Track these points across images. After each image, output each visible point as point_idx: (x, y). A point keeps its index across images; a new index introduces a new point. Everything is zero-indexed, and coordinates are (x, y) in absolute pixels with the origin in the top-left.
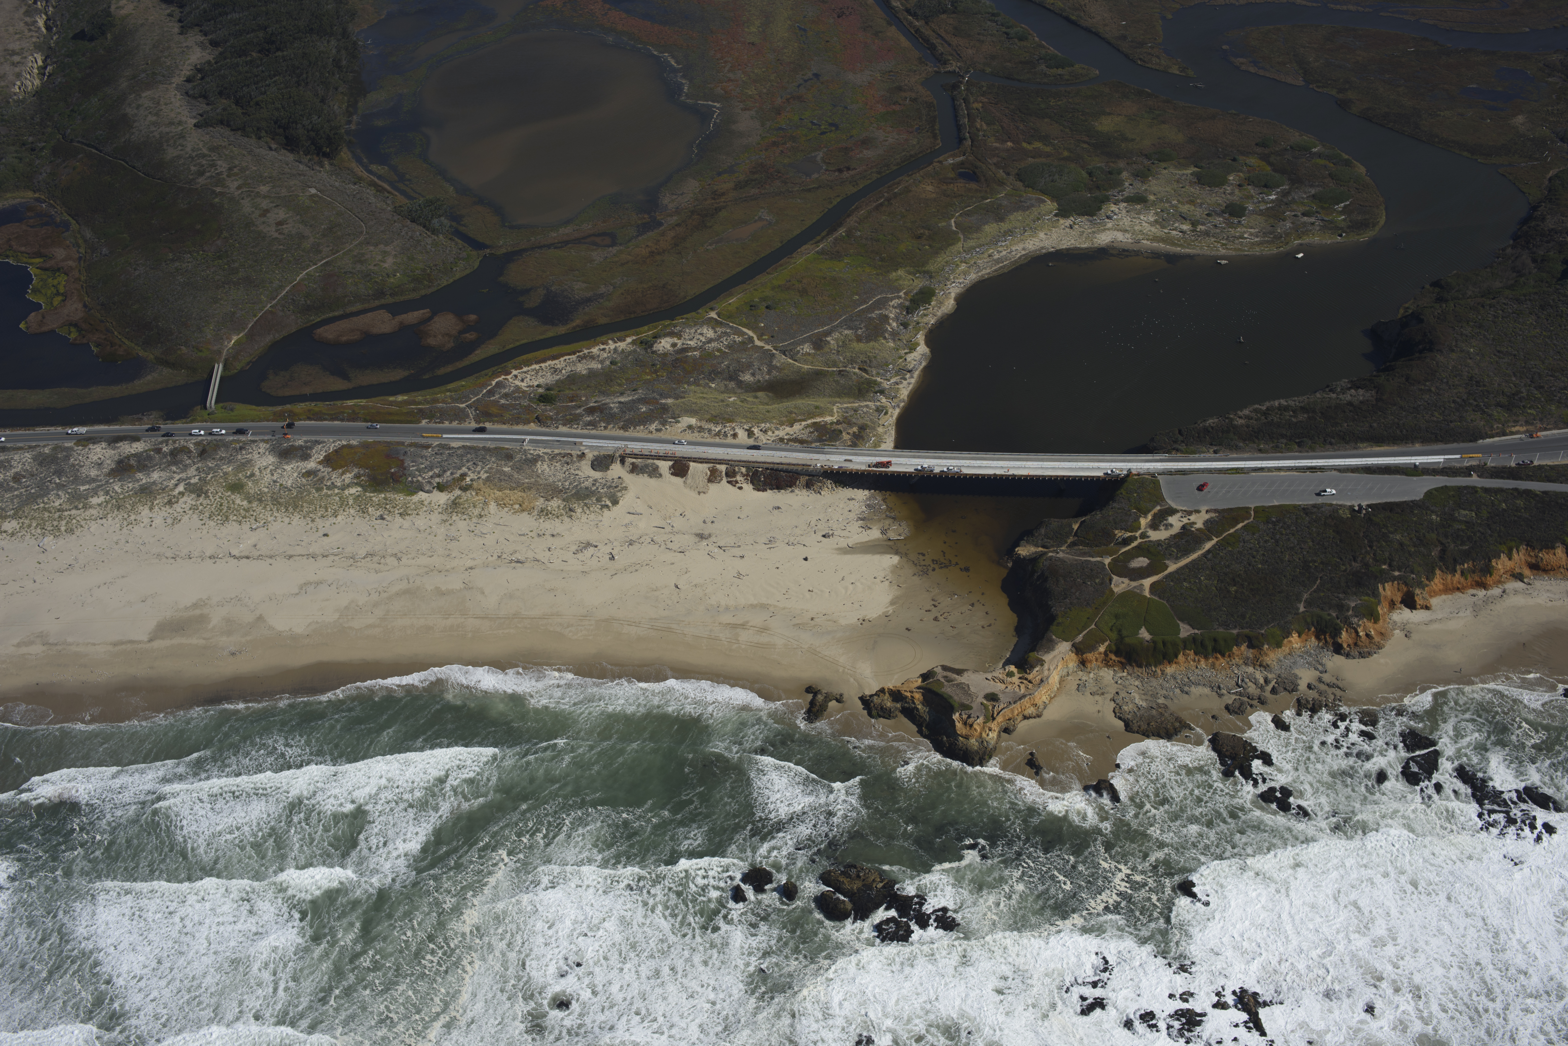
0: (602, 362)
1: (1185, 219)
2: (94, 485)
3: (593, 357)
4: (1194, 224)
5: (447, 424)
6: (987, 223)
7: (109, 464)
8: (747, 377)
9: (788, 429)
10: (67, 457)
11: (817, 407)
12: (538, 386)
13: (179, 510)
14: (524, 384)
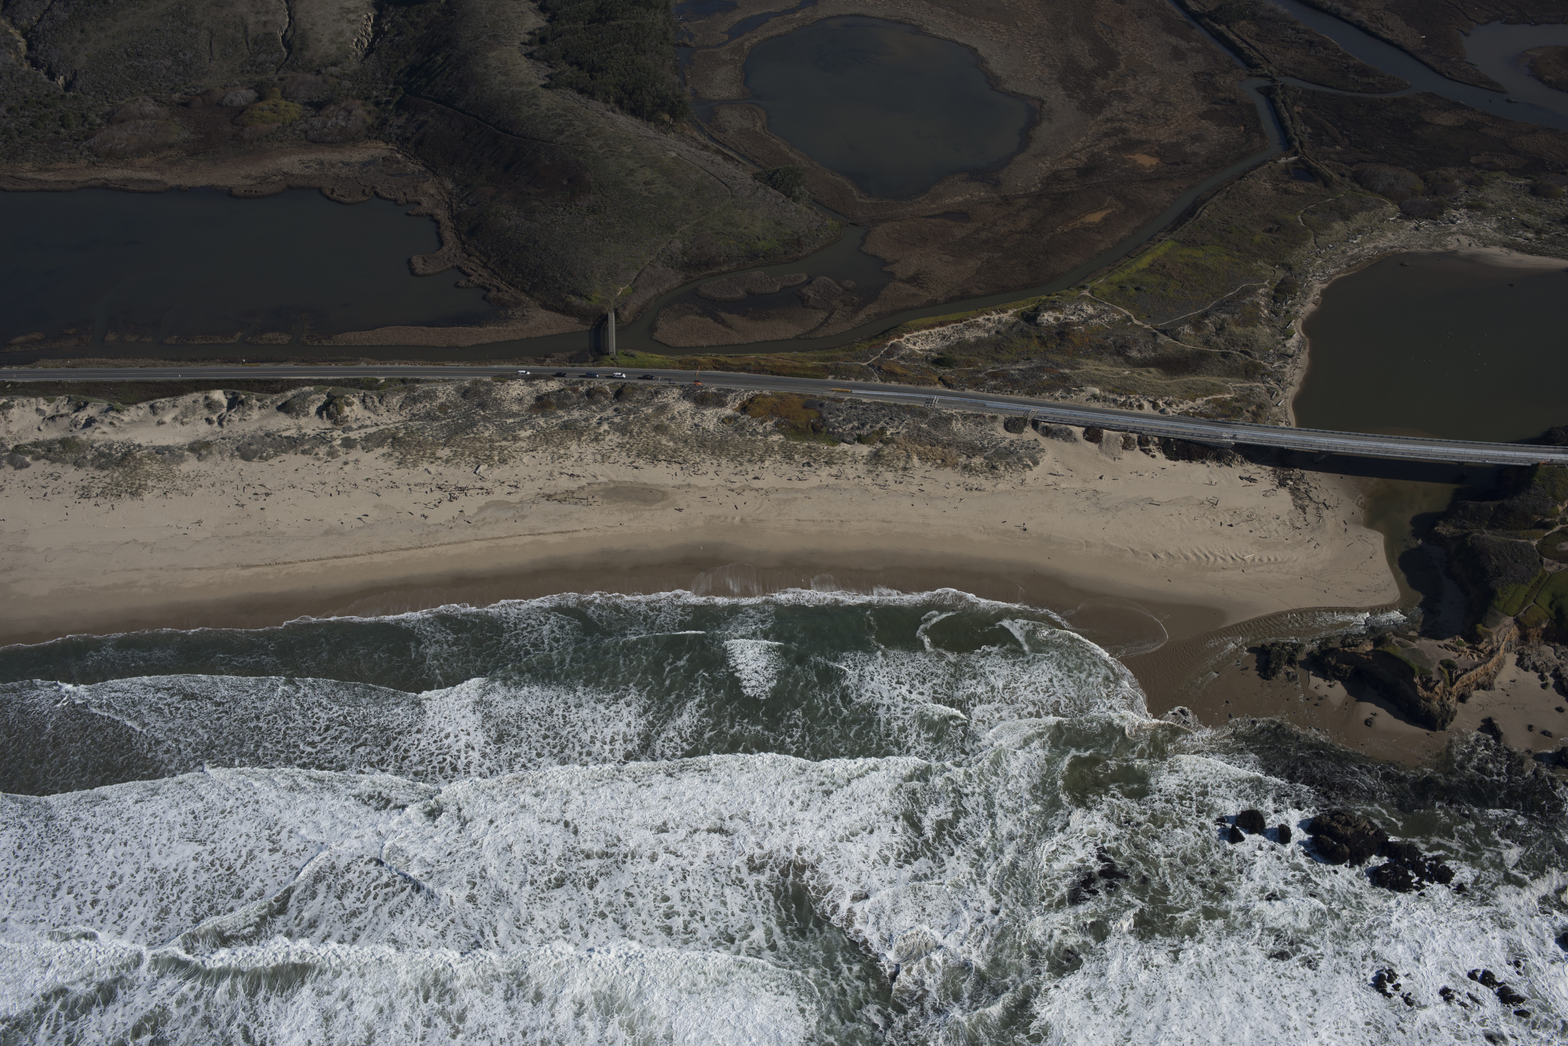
0: (988, 331)
1: (1528, 227)
2: (518, 420)
3: (979, 326)
4: (1538, 232)
5: (853, 381)
6: (1334, 221)
7: (529, 401)
8: (1134, 354)
9: (1191, 404)
10: (489, 392)
11: (1213, 385)
12: (930, 350)
13: (606, 447)
14: (916, 348)
